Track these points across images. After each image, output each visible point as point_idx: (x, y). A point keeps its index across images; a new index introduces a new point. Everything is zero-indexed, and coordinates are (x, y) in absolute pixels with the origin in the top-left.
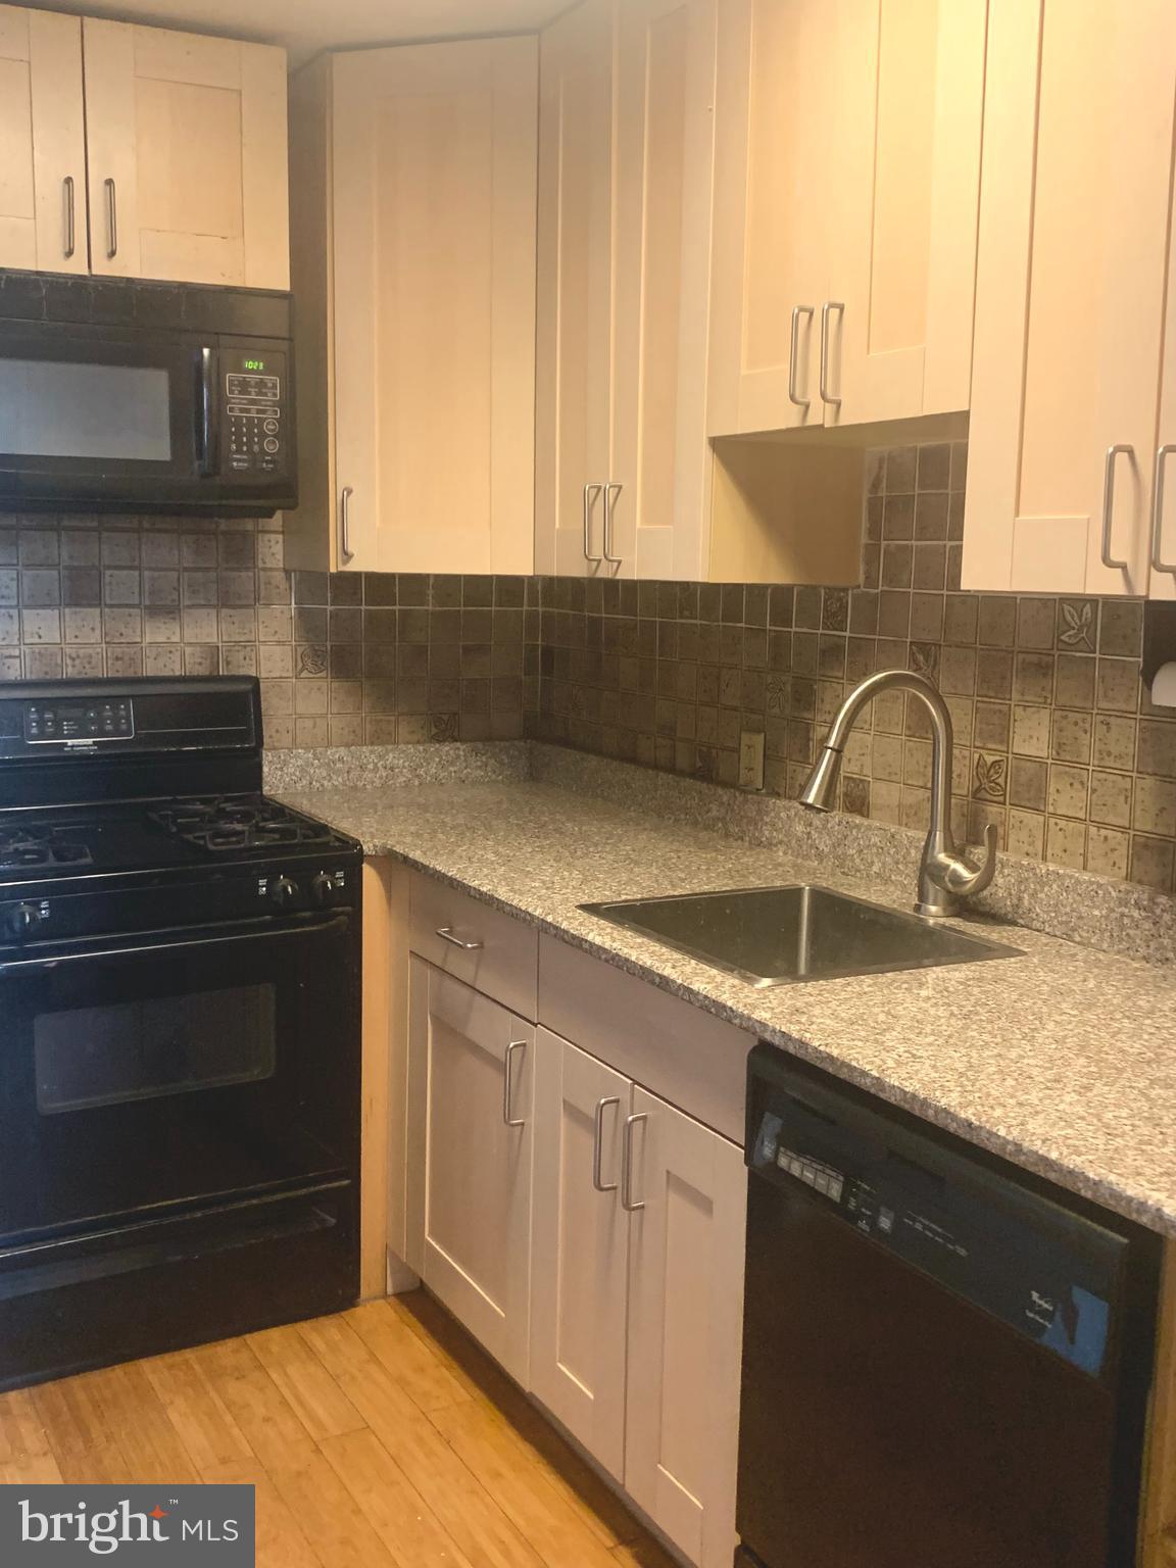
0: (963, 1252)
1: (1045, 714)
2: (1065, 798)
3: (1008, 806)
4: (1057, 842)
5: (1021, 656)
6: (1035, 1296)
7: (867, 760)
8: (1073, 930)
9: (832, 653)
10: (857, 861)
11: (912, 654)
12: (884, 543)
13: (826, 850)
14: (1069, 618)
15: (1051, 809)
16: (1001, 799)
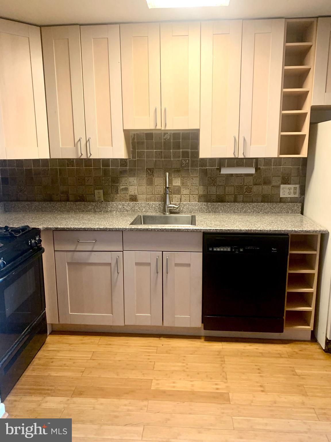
0: (258, 248)
1: (179, 179)
2: (184, 191)
3: (172, 194)
4: (183, 199)
5: (173, 169)
6: (273, 249)
7: (136, 191)
8: (192, 211)
9: (125, 171)
10: (138, 210)
11: (147, 171)
12: (137, 150)
13: (129, 209)
14: (183, 162)
15: (182, 194)
16: (171, 193)
